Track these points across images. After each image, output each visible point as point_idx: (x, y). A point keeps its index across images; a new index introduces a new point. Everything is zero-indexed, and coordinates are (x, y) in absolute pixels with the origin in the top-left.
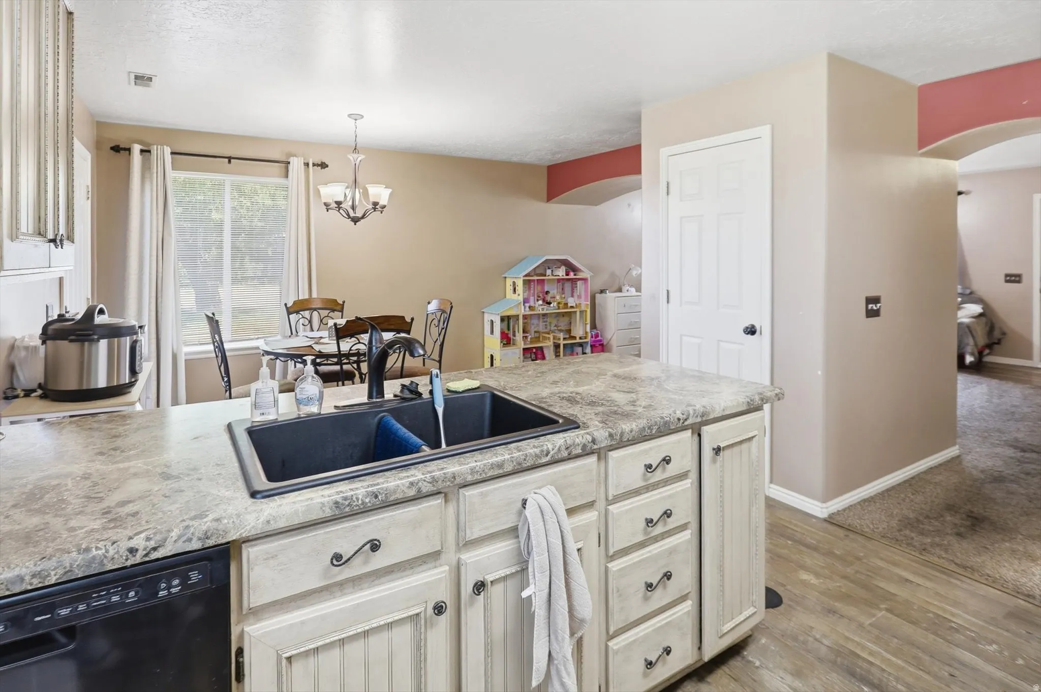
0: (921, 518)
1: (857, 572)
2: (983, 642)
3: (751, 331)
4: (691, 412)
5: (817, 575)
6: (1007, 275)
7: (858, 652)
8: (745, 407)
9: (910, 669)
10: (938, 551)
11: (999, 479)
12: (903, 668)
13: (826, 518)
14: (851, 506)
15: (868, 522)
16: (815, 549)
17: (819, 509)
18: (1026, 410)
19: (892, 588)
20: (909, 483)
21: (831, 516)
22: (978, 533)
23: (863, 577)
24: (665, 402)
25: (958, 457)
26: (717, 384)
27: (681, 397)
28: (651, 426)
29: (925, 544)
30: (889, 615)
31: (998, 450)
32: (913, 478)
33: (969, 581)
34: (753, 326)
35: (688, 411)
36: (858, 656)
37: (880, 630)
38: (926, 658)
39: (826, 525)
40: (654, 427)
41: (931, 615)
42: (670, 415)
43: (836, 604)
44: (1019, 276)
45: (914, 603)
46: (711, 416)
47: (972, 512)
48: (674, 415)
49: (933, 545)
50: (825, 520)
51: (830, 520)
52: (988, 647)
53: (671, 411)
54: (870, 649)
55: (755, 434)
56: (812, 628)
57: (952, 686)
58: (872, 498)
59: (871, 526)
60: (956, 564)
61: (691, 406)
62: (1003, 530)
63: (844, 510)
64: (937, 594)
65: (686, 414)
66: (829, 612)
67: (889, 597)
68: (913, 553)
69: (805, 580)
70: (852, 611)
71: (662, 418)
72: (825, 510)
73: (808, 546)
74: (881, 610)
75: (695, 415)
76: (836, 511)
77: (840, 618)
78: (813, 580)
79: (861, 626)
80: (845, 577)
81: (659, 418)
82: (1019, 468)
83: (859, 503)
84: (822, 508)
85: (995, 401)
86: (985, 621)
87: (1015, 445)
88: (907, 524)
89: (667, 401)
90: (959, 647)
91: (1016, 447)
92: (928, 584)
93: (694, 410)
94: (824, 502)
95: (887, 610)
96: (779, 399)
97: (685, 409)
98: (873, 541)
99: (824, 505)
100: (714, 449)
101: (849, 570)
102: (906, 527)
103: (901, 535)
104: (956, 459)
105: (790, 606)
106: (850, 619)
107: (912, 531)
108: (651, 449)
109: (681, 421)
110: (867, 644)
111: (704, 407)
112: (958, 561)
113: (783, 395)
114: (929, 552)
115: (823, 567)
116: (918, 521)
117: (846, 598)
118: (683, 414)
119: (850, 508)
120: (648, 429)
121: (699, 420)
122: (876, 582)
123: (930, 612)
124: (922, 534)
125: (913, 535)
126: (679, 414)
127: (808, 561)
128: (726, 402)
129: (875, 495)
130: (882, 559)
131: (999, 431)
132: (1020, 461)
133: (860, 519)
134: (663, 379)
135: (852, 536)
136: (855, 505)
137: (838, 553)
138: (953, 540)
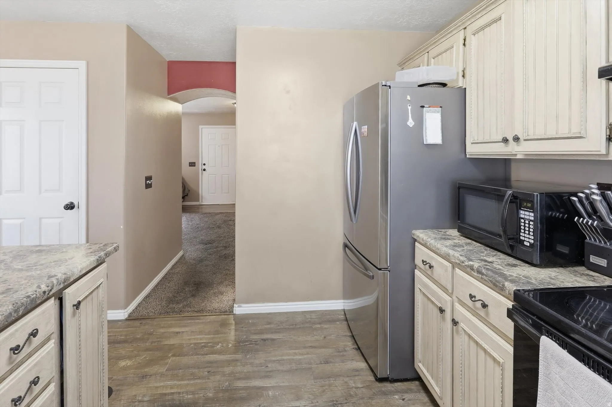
0: (175, 295)
1: (152, 343)
2: (216, 345)
3: (70, 207)
4: (55, 282)
5: (130, 358)
6: (190, 163)
7: (164, 392)
8: (95, 263)
9: (191, 382)
10: (187, 309)
11: (201, 261)
12: (188, 384)
13: (127, 318)
14: (139, 304)
15: (151, 309)
16: (125, 341)
17: (123, 314)
18: (202, 225)
19: (172, 341)
20: (164, 278)
21: (129, 316)
22: (200, 291)
23: (156, 344)
24: (24, 282)
25: (183, 255)
26: (66, 252)
27: (38, 272)
28: (18, 308)
29: (180, 308)
30: (174, 358)
31: (197, 247)
32: (166, 274)
33: (202, 318)
34: (72, 203)
35: (52, 282)
36: (165, 394)
37: (172, 370)
38: (196, 371)
39: (128, 322)
40: (21, 309)
41: (192, 345)
42: (36, 291)
43: (145, 370)
44: (195, 163)
45: (183, 344)
46: (72, 280)
47: (195, 281)
48: (40, 290)
49: (184, 307)
50: (127, 320)
51: (130, 318)
52: (218, 347)
53: (34, 288)
54: (170, 386)
55: (102, 281)
56: (135, 395)
57: (210, 378)
58: (149, 294)
59: (153, 311)
60: (196, 312)
61: (52, 277)
62: (209, 285)
63: (136, 308)
64: (192, 332)
65: (51, 285)
66: (143, 378)
67: (171, 347)
68: (176, 316)
69: (124, 366)
70: (156, 369)
71: (28, 297)
72: (126, 313)
73: (120, 342)
74: (169, 358)
75: (59, 283)
76: (132, 311)
77: (150, 377)
78: (128, 363)
79: (162, 375)
80: (147, 350)
81: (25, 299)
82: (207, 253)
83: (143, 300)
84: (124, 313)
85: (190, 224)
86: (214, 334)
87: (202, 242)
88: (171, 301)
89: (25, 279)
90: (207, 355)
91: (203, 243)
92: (187, 329)
93: (57, 279)
94: (126, 309)
95: (174, 355)
96: (116, 251)
97: (48, 281)
98: (156, 319)
99: (126, 310)
100: (74, 306)
101: (147, 344)
102: (169, 303)
103: (168, 308)
104: (182, 257)
105: (118, 390)
106: (155, 374)
107: (173, 304)
108: (16, 331)
109: (47, 293)
110: (168, 384)
111: (65, 274)
112: (196, 310)
113: (118, 247)
114: (184, 312)
115: (132, 351)
116: (174, 297)
117: (151, 363)
118: (48, 287)
119: (139, 305)
120: (15, 312)
121: (62, 286)
122: (163, 343)
123: (191, 344)
124: (178, 303)
125: (174, 306)
126: (44, 288)
127: (123, 352)
128: (81, 264)
129: (151, 291)
130: (163, 327)
131: (195, 237)
132: (206, 249)
133: (146, 309)
134: (8, 261)
135: (144, 322)
136: (141, 302)
137: (138, 336)
138: (191, 299)
